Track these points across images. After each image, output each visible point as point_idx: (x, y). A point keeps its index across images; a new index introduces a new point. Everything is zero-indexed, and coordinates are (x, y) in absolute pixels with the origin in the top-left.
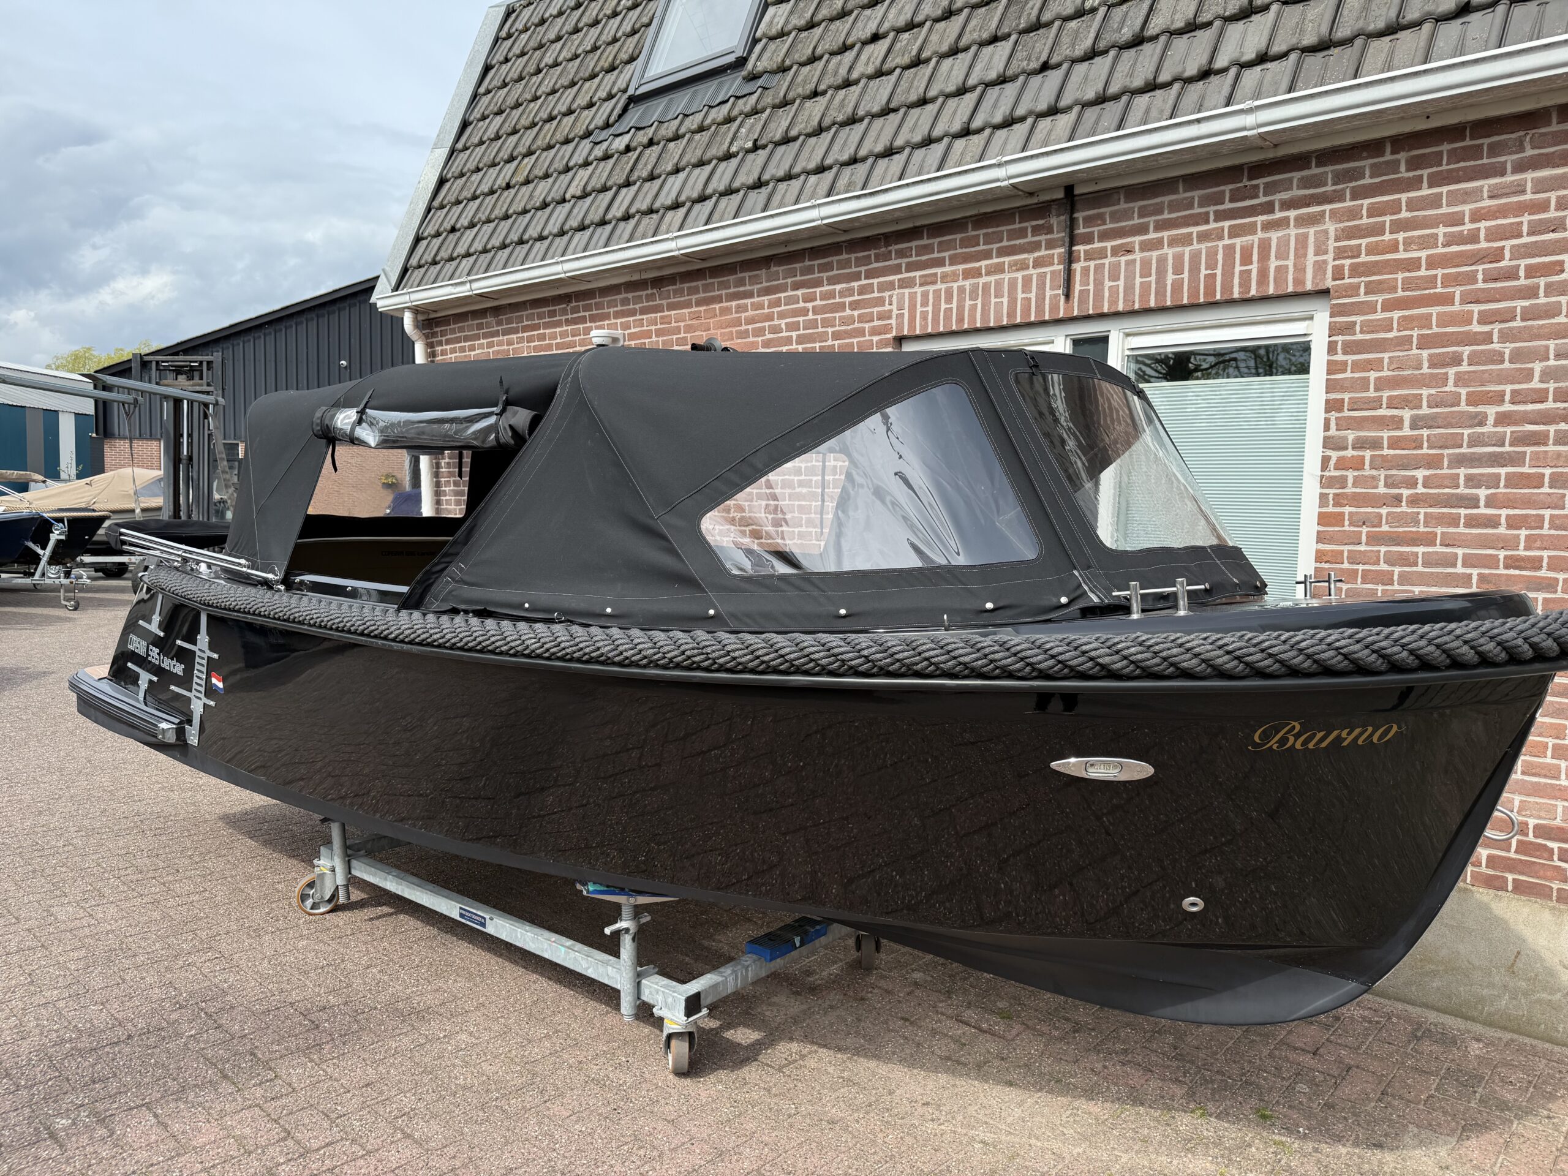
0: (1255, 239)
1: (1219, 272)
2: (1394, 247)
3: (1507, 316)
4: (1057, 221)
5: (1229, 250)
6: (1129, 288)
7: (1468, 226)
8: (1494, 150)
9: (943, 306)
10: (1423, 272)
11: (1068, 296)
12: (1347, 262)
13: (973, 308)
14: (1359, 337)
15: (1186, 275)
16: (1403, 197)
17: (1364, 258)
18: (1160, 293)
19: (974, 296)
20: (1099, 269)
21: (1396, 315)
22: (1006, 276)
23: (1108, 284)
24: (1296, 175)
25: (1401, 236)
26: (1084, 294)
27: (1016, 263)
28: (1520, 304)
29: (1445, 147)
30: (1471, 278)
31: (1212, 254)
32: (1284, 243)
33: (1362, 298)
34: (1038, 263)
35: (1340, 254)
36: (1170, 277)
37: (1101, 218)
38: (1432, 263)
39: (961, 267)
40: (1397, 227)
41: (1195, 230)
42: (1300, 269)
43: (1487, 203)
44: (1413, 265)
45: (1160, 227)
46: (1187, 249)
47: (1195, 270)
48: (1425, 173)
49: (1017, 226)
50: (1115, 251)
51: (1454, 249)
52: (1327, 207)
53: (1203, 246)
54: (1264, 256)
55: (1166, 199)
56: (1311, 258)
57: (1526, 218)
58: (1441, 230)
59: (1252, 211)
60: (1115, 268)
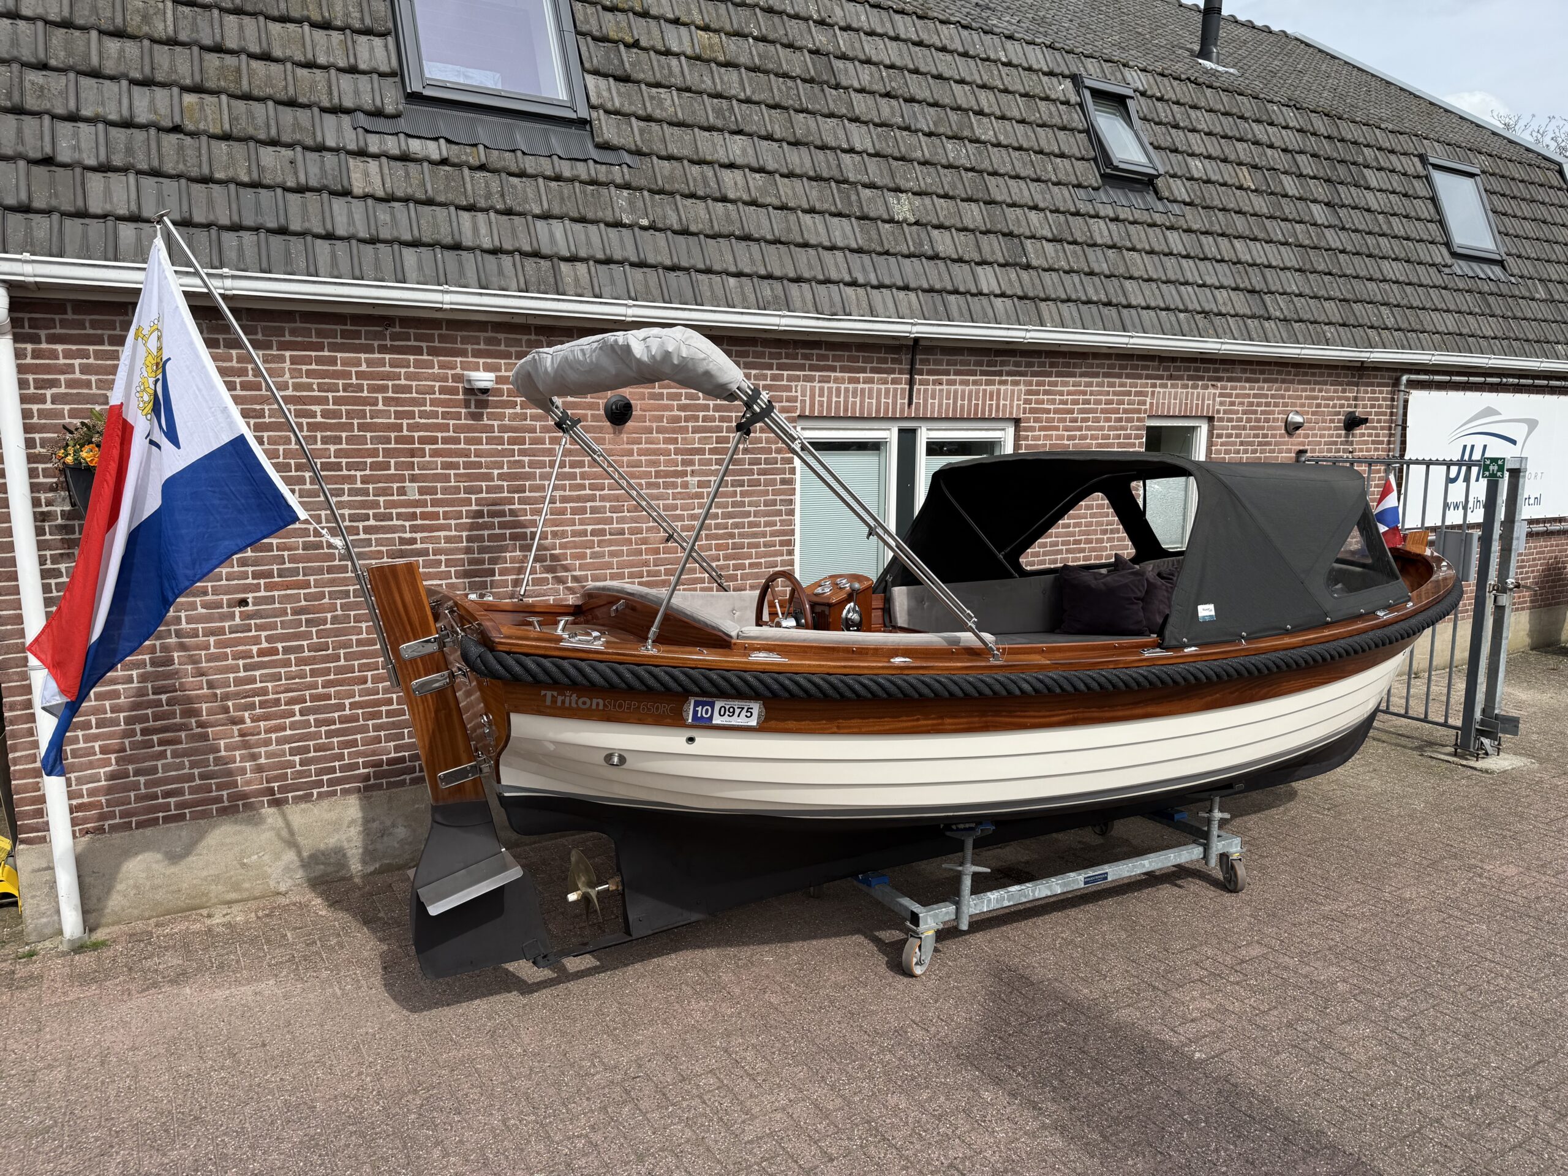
0: (995, 388)
1: (980, 403)
2: (1042, 402)
4: (906, 357)
5: (985, 391)
6: (940, 405)
7: (1066, 397)
8: (1075, 366)
9: (834, 399)
10: (1051, 415)
11: (910, 403)
12: (1027, 406)
13: (854, 403)
14: (1030, 442)
15: (966, 402)
16: (1047, 379)
17: (1033, 405)
18: (955, 410)
19: (855, 395)
20: (926, 391)
21: (1043, 433)
22: (875, 386)
23: (930, 401)
25: (1045, 397)
26: (918, 404)
27: (882, 378)
28: (1078, 433)
30: (1064, 420)
31: (978, 392)
32: (1006, 391)
34: (894, 382)
36: (961, 401)
37: (928, 360)
38: (1056, 411)
39: (847, 375)
40: (1046, 393)
41: (971, 378)
42: (1012, 407)
44: (1048, 411)
45: (957, 373)
46: (967, 388)
47: (970, 400)
49: (882, 355)
50: (935, 382)
52: (1022, 378)
53: (974, 388)
54: (998, 399)
55: (960, 358)
56: (1016, 402)
57: (1081, 397)
58: (1057, 397)
59: (994, 374)
60: (934, 391)
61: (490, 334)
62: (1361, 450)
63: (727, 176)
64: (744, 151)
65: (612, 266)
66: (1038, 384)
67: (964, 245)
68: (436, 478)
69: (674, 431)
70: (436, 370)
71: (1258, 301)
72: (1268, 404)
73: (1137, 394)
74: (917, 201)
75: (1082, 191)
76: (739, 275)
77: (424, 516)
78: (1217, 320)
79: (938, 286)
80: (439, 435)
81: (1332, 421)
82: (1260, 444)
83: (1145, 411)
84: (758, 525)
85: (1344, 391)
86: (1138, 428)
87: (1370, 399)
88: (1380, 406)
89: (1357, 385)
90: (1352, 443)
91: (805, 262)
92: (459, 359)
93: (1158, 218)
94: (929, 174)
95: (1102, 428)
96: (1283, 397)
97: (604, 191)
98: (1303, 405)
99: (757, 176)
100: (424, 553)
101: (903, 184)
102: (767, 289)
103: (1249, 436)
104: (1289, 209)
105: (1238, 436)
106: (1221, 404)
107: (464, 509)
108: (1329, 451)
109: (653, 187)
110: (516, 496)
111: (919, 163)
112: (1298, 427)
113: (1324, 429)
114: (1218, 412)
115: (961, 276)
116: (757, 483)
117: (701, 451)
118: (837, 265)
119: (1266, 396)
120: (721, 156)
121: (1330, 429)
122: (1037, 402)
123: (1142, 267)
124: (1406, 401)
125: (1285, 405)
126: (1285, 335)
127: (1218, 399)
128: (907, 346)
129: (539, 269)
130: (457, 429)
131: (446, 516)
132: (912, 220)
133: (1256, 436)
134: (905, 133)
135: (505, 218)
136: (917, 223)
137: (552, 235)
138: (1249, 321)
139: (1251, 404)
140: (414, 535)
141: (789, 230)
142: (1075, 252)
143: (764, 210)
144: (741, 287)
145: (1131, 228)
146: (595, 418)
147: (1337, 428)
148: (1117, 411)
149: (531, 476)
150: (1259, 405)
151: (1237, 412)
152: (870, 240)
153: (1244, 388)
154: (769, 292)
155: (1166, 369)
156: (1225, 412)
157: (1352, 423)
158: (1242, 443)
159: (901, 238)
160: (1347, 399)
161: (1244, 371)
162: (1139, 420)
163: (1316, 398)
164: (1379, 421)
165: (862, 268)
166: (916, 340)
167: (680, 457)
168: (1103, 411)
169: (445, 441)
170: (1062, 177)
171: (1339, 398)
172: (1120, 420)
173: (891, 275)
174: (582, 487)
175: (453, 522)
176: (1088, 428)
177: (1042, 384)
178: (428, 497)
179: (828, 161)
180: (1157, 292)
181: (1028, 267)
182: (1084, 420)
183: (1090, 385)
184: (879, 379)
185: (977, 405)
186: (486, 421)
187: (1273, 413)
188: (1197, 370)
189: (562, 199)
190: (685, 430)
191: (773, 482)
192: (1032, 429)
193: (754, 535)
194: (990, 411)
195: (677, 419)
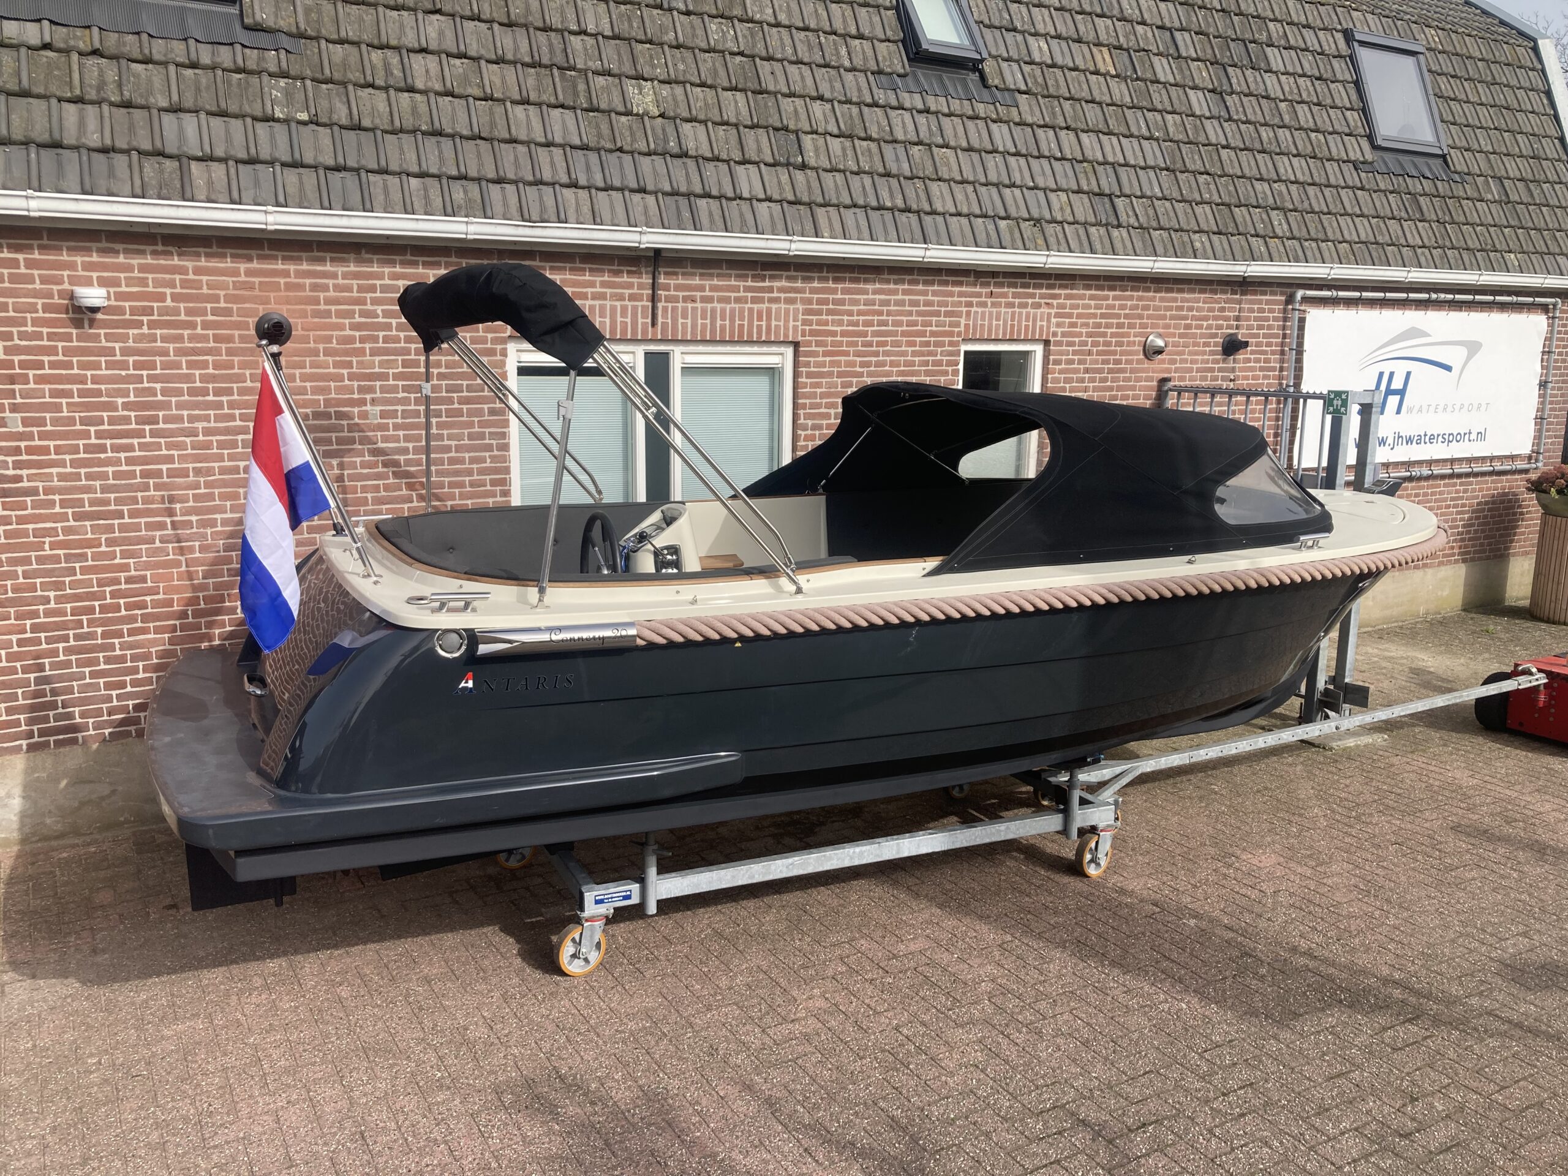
0: (764, 306)
1: (746, 323)
2: (826, 323)
3: (867, 364)
4: (645, 271)
5: (751, 310)
6: (694, 325)
7: (855, 318)
8: (866, 281)
10: (839, 338)
11: (654, 324)
12: (807, 328)
14: (812, 369)
15: (727, 322)
16: (831, 297)
17: (814, 327)
18: (713, 331)
20: (674, 309)
21: (828, 359)
22: (608, 303)
23: (680, 321)
24: (785, 274)
25: (830, 318)
26: (665, 324)
27: (616, 295)
28: (874, 359)
29: (847, 275)
30: (855, 344)
31: (742, 311)
32: (778, 310)
33: (814, 348)
34: (632, 297)
35: (805, 322)
36: (719, 322)
37: (676, 274)
38: (844, 334)
40: (830, 312)
41: (733, 295)
42: (786, 328)
43: (862, 307)
44: (834, 334)
45: (713, 288)
46: (728, 306)
47: (732, 321)
48: (840, 286)
49: (615, 268)
50: (685, 299)
51: (850, 328)
52: (799, 295)
53: (737, 306)
54: (769, 319)
55: (716, 271)
56: (791, 323)
57: (876, 318)
58: (846, 318)
60: (684, 310)
61: (104, 244)
62: (1246, 378)
63: (418, 62)
64: (441, 33)
65: (258, 166)
66: (820, 302)
67: (725, 141)
68: (44, 407)
69: (347, 353)
70: (38, 285)
71: (1108, 206)
72: (1120, 326)
73: (948, 314)
74: (665, 91)
75: (883, 78)
76: (422, 175)
77: (30, 450)
78: (1050, 229)
79: (683, 189)
80: (46, 359)
81: (1206, 344)
82: (1110, 371)
83: (959, 334)
84: (462, 461)
85: (1222, 309)
86: (951, 354)
87: (1256, 319)
88: (1270, 327)
89: (1240, 302)
90: (1233, 370)
91: (512, 161)
92: (66, 273)
93: (981, 109)
94: (683, 61)
95: (904, 354)
96: (1141, 317)
97: (254, 80)
98: (1167, 326)
99: (457, 62)
100: (34, 492)
101: (647, 71)
102: (458, 192)
103: (1096, 362)
104: (1159, 97)
105: (1080, 362)
106: (1058, 325)
107: (81, 442)
108: (1204, 379)
109: (319, 76)
110: (147, 428)
111: (671, 47)
112: (1160, 352)
113: (1196, 353)
114: (1055, 334)
115: (716, 177)
116: (459, 413)
117: (383, 377)
118: (552, 164)
119: (1118, 316)
120: (410, 39)
121: (1204, 353)
122: (819, 323)
123: (955, 167)
124: (1302, 321)
125: (1143, 326)
126: (1138, 245)
127: (1054, 320)
128: (647, 258)
129: (162, 171)
130: (67, 352)
131: (58, 450)
132: (657, 114)
133: (1104, 362)
134: (655, 12)
135: (123, 111)
136: (662, 116)
137: (181, 131)
138: (1093, 230)
139: (1099, 325)
140: (19, 472)
141: (493, 124)
142: (869, 150)
143: (463, 102)
144: (426, 190)
145: (946, 122)
146: (243, 339)
147: (1212, 353)
148: (922, 334)
149: (166, 406)
150: (1107, 326)
151: (1080, 335)
152: (600, 135)
153: (1089, 307)
154: (462, 195)
155: (983, 285)
156: (1064, 335)
157: (1232, 347)
158: (1087, 371)
159: (640, 134)
160: (1227, 319)
161: (1088, 287)
162: (951, 344)
163: (1185, 318)
164: (1269, 344)
165: (585, 168)
166: (658, 252)
167: (356, 384)
168: (904, 334)
169: (53, 365)
170: (858, 62)
171: (1215, 318)
172: (928, 344)
173: (623, 176)
174: (232, 418)
175: (67, 457)
176: (886, 354)
177: (825, 302)
178: (35, 429)
179: (551, 45)
180: (972, 196)
181: (803, 167)
182: (879, 344)
183: (887, 303)
184: (612, 296)
185: (741, 326)
186: (104, 343)
187: (1128, 335)
188: (1024, 286)
189: (198, 90)
190: (361, 352)
191: (480, 413)
192: (814, 354)
193: (457, 473)
194: (759, 333)
195: (351, 340)
